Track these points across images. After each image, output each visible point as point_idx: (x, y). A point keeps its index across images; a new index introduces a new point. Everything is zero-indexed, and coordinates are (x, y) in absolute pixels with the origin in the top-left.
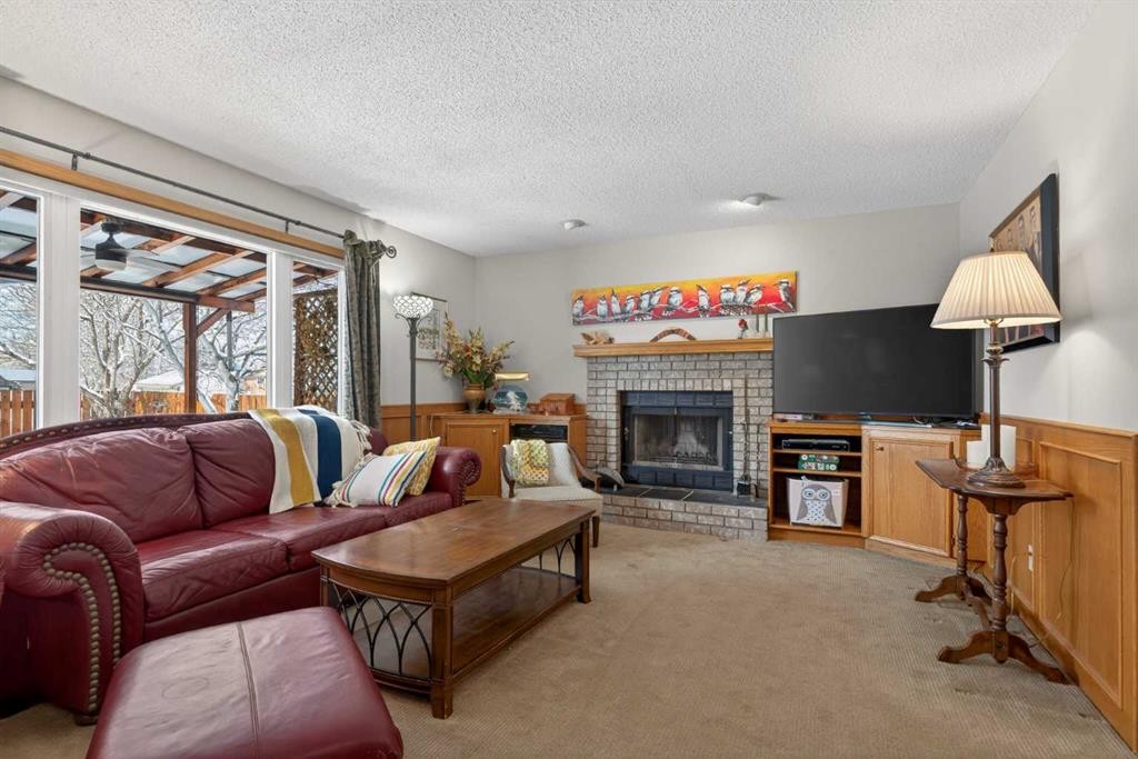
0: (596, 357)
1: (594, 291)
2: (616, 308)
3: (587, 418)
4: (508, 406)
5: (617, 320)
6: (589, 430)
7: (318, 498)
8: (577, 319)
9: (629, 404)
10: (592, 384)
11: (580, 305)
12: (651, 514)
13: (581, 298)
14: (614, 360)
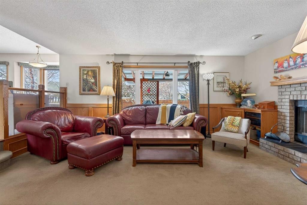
0: (281, 86)
1: (282, 58)
2: (292, 63)
3: (278, 111)
4: (246, 105)
5: (292, 69)
6: (278, 116)
7: (167, 123)
8: (275, 71)
9: (299, 106)
10: (280, 97)
11: (277, 65)
12: (291, 156)
13: (277, 62)
14: (289, 86)
